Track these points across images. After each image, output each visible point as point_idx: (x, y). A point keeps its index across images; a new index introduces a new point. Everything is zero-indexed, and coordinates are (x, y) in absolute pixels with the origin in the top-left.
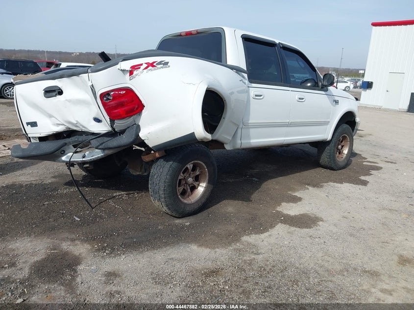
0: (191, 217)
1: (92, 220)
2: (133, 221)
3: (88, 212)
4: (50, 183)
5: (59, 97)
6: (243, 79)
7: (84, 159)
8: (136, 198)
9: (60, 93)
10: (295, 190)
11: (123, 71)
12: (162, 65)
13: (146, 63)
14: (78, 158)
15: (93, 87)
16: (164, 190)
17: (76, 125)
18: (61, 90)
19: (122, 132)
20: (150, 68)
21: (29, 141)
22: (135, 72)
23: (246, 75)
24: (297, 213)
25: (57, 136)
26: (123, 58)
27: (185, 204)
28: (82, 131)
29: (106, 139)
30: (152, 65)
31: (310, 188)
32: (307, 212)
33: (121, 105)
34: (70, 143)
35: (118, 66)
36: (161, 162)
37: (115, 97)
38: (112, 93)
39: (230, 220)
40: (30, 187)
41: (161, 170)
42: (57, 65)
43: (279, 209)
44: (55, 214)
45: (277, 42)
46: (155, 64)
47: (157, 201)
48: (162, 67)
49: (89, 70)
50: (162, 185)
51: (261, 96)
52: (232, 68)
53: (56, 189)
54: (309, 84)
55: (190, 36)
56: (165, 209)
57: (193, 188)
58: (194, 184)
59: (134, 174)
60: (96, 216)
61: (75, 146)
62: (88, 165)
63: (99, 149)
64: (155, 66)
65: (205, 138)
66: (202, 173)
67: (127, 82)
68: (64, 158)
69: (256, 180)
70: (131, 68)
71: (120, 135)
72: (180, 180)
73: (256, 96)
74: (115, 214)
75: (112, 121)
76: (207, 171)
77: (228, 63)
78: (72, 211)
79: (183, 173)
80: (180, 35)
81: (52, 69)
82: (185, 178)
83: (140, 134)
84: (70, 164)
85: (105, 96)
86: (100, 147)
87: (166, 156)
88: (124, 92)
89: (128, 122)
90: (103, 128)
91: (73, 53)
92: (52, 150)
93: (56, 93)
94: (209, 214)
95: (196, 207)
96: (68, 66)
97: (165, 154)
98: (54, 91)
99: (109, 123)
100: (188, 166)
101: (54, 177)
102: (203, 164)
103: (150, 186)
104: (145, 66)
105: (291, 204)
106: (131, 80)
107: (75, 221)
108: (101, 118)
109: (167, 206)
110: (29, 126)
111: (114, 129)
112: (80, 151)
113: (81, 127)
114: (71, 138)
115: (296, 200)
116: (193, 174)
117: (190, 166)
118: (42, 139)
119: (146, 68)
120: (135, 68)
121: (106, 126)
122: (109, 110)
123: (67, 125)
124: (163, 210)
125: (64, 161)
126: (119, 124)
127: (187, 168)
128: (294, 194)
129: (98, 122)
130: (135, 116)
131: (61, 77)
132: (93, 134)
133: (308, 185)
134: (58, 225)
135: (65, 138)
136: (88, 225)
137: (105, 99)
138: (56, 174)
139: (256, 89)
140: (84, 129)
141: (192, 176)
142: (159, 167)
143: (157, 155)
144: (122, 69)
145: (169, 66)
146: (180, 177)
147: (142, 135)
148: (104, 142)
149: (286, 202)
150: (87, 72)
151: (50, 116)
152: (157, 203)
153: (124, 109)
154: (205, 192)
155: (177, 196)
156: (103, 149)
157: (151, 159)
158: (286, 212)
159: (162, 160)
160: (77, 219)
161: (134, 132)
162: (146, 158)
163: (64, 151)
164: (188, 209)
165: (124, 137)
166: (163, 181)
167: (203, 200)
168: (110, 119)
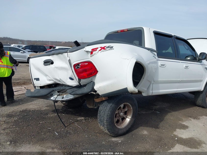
0: (121, 137)
1: (65, 135)
2: (88, 137)
3: (63, 129)
4: (44, 110)
5: (51, 65)
6: (154, 55)
7: (63, 99)
8: (90, 121)
9: (52, 63)
10: (183, 121)
11: (87, 52)
12: (109, 49)
13: (100, 47)
14: (59, 98)
15: (70, 60)
16: (107, 121)
17: (59, 81)
18: (53, 62)
19: (85, 86)
20: (103, 50)
21: (35, 88)
22: (94, 53)
23: (156, 53)
24: (187, 137)
25: (49, 86)
26: (87, 44)
27: (119, 129)
28: (63, 84)
29: (75, 89)
30: (103, 48)
31: (192, 119)
32: (194, 137)
33: (85, 71)
34: (56, 90)
35: (84, 49)
36: (105, 103)
37: (82, 66)
38: (80, 64)
39: (146, 140)
40: (34, 111)
41: (105, 108)
42: (54, 48)
43: (175, 133)
44: (45, 130)
45: (173, 35)
46: (105, 48)
47: (102, 126)
48: (109, 50)
49: (68, 51)
50: (105, 117)
51: (164, 65)
52: (148, 49)
53: (47, 114)
54: (189, 58)
55: (124, 32)
56: (107, 131)
57: (123, 119)
58: (124, 116)
59: (89, 107)
60: (67, 132)
61: (58, 92)
62: (65, 103)
63: (72, 94)
64: (105, 49)
65: (134, 91)
66: (128, 110)
67: (89, 58)
68: (52, 98)
69: (159, 113)
70: (92, 50)
71: (83, 87)
72: (116, 114)
73: (162, 65)
74: (78, 132)
75: (79, 79)
76: (132, 109)
77: (145, 47)
78: (54, 128)
79: (118, 110)
80: (118, 32)
81: (52, 49)
82: (118, 113)
83: (94, 87)
84: (56, 101)
85: (76, 66)
86: (72, 93)
87: (108, 99)
88: (87, 64)
89: (88, 80)
90: (74, 83)
91: (62, 42)
92: (46, 94)
93: (50, 63)
94: (133, 135)
95: (125, 130)
96: (59, 48)
97: (108, 98)
98: (49, 62)
99: (78, 80)
100: (121, 106)
101: (47, 106)
102: (130, 105)
103: (98, 117)
104: (100, 49)
105: (182, 130)
106: (91, 57)
107: (55, 135)
108: (73, 77)
109: (108, 130)
110: (35, 80)
111: (80, 84)
112: (61, 95)
113: (62, 82)
114: (56, 88)
115: (185, 127)
116: (123, 110)
117: (122, 106)
118: (41, 87)
119: (100, 50)
120: (93, 50)
121: (76, 82)
122: (78, 73)
123: (55, 81)
124: (105, 132)
125: (52, 100)
126: (83, 82)
127: (120, 107)
128: (183, 123)
129: (72, 80)
130: (92, 77)
131: (53, 54)
132: (68, 86)
133: (191, 117)
134: (46, 137)
135: (53, 87)
136: (62, 138)
137: (76, 67)
138: (48, 105)
139: (162, 61)
140: (64, 83)
141: (123, 111)
142: (104, 106)
143: (104, 99)
144: (87, 50)
145: (113, 49)
146: (116, 112)
147: (96, 88)
148: (74, 91)
149: (179, 129)
150: (67, 52)
151: (46, 75)
152: (102, 128)
153: (86, 73)
154: (130, 122)
155: (114, 124)
156: (74, 95)
157: (100, 101)
158: (180, 136)
159: (106, 102)
160: (56, 134)
161: (91, 86)
162: (97, 100)
163: (52, 94)
164: (120, 132)
165: (86, 88)
166: (106, 115)
167: (129, 127)
168: (78, 78)
